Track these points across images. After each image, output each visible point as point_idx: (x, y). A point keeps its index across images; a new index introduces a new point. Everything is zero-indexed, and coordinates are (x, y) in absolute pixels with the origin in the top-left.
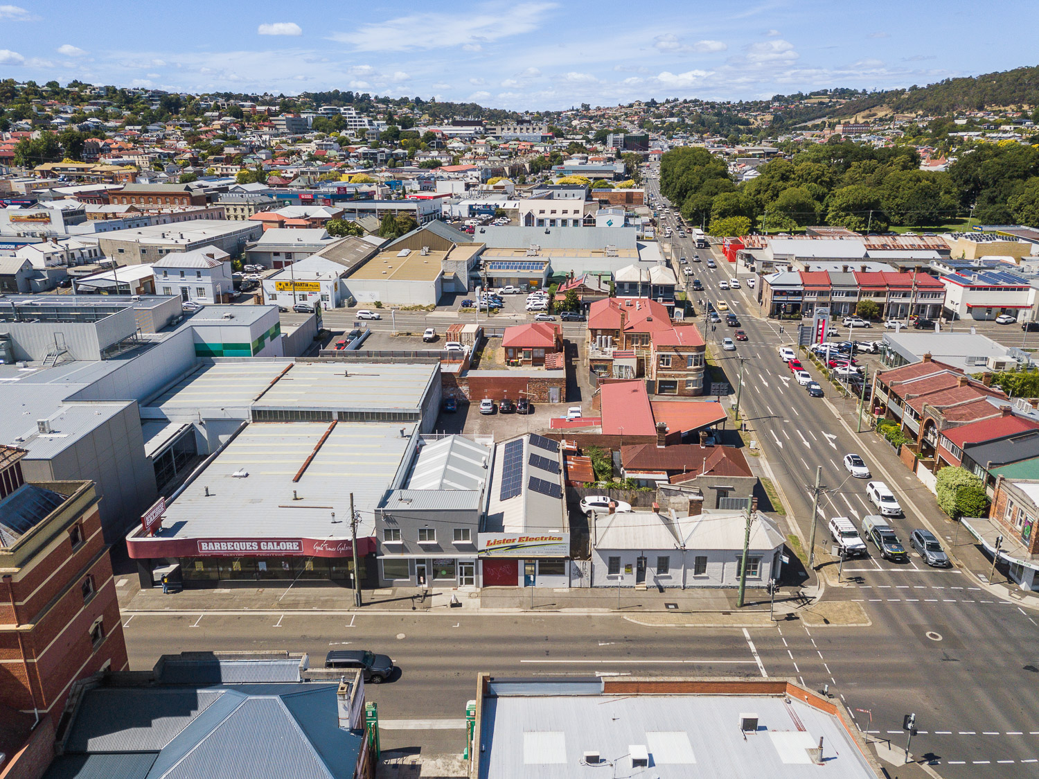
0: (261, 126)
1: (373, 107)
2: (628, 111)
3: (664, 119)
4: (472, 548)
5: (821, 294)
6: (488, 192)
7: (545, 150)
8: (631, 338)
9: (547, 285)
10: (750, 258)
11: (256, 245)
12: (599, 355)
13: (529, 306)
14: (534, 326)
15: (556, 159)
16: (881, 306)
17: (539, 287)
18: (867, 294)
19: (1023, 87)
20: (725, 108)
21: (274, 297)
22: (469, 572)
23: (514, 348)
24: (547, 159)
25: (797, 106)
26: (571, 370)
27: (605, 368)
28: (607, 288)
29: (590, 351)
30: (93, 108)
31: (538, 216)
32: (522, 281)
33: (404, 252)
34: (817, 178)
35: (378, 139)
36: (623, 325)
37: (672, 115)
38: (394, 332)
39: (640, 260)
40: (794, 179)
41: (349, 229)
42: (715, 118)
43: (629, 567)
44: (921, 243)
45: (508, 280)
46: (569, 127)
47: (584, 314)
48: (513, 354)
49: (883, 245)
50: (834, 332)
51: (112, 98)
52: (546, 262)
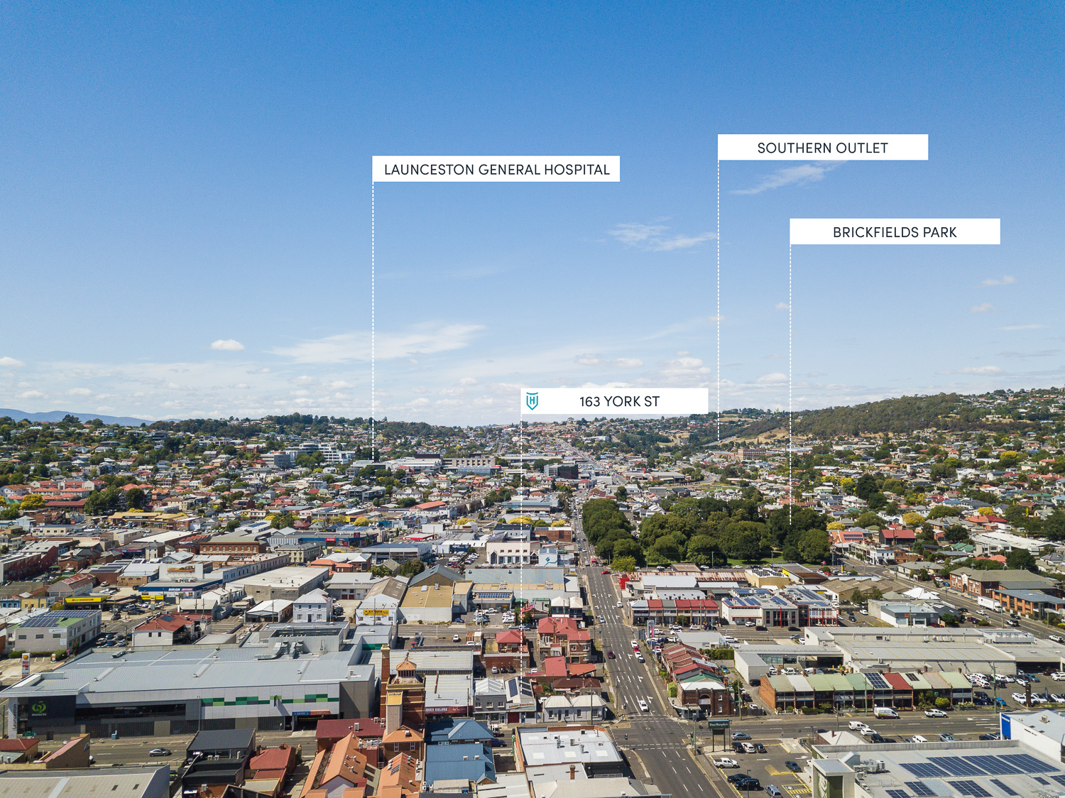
0: (254, 463)
1: (330, 428)
2: (562, 428)
3: (593, 437)
4: (504, 709)
5: (658, 612)
6: (458, 531)
7: (496, 484)
8: (559, 637)
9: (512, 608)
10: (631, 587)
11: (329, 585)
12: (544, 646)
13: (504, 621)
14: (512, 632)
15: (504, 495)
16: (688, 618)
17: (508, 609)
18: (681, 611)
19: (888, 417)
20: (647, 426)
21: (361, 619)
22: (503, 718)
23: (503, 643)
24: (498, 493)
25: (711, 424)
26: (531, 654)
27: (547, 652)
28: (547, 609)
29: (540, 644)
30: (105, 449)
31: (499, 554)
32: (497, 605)
33: (424, 588)
34: (682, 528)
35: (356, 476)
36: (555, 631)
37: (601, 434)
38: (436, 637)
39: (565, 591)
40: (668, 528)
41: (385, 572)
42: (639, 436)
43: (556, 714)
44: (732, 577)
45: (490, 605)
46: (510, 443)
47: (535, 624)
48: (502, 645)
49: (710, 578)
50: (662, 632)
51: (119, 438)
52: (511, 593)
